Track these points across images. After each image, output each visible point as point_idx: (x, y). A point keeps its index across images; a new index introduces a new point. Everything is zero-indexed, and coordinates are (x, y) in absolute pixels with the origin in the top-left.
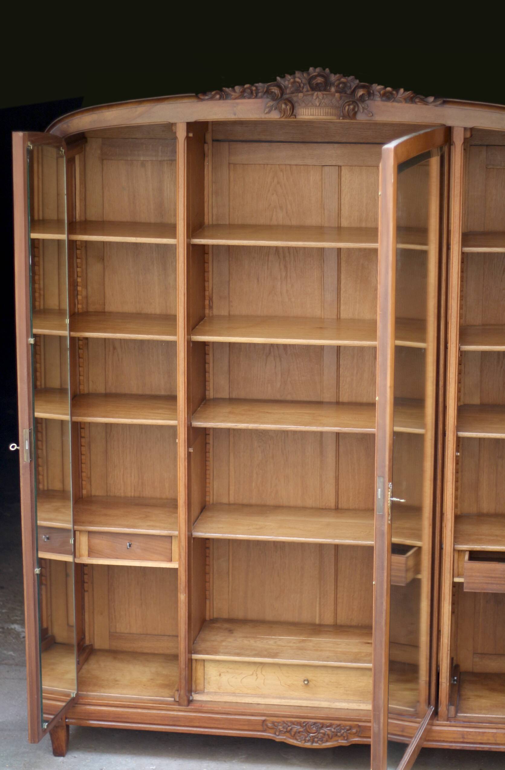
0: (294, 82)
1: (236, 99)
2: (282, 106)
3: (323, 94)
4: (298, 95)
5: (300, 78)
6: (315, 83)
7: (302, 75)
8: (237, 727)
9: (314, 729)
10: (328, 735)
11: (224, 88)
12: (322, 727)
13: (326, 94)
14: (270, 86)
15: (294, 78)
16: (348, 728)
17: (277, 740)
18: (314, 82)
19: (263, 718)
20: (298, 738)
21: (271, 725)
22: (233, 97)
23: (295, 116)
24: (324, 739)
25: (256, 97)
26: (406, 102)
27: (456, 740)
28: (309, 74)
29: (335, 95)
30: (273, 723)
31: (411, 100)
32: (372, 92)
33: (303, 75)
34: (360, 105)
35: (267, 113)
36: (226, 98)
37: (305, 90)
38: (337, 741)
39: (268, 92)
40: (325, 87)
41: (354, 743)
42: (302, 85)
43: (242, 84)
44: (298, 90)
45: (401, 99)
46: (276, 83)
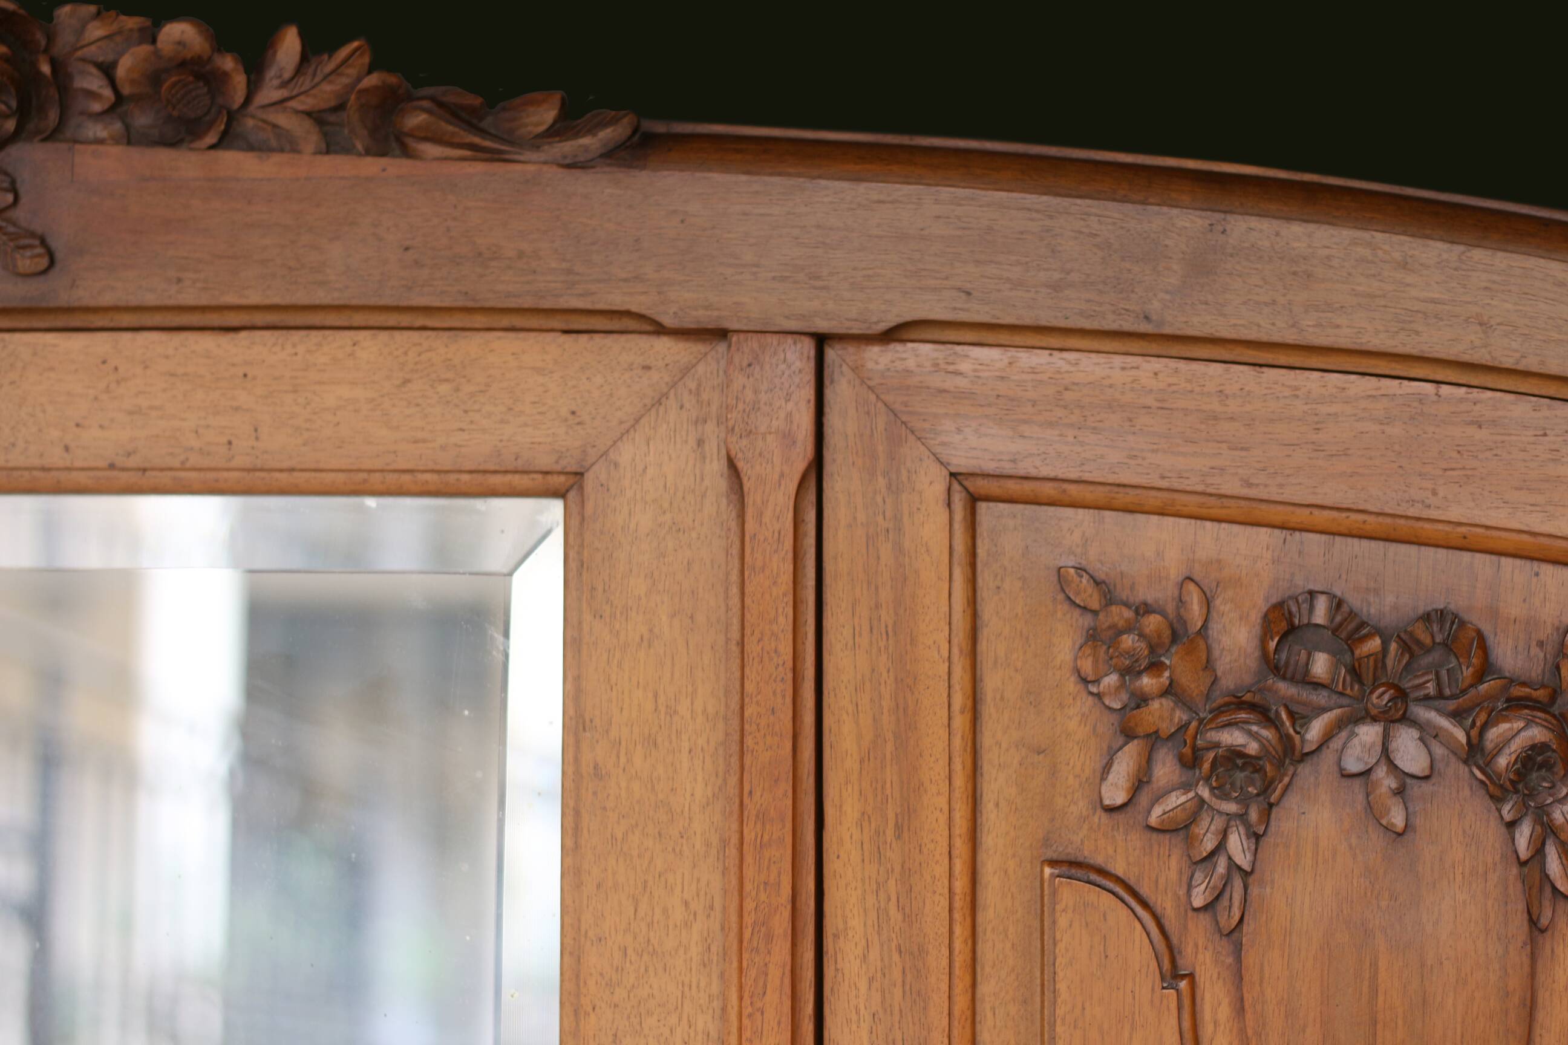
26: (334, 143)
31: (371, 125)
45: (282, 119)
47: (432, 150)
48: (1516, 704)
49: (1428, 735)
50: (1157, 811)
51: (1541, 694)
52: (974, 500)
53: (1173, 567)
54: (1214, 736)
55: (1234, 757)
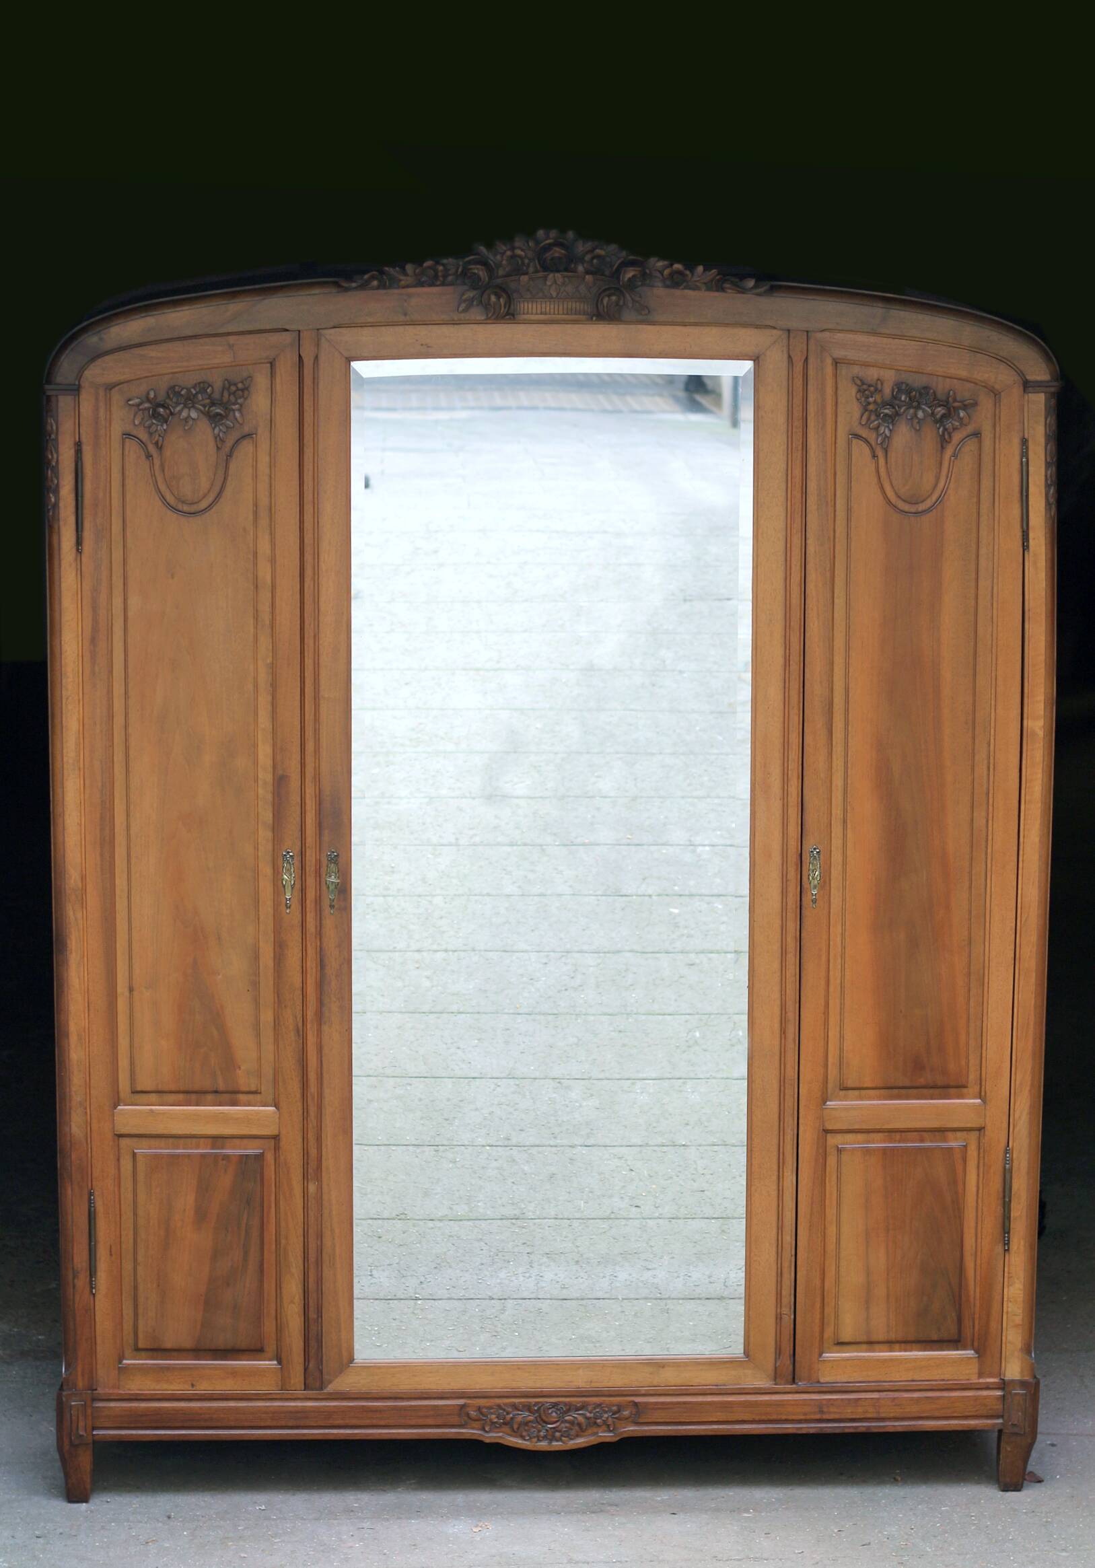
0: (513, 257)
1: (407, 286)
2: (489, 299)
3: (564, 277)
4: (519, 280)
5: (522, 248)
6: (549, 258)
7: (526, 244)
8: (413, 1422)
9: (554, 1414)
10: (579, 1425)
11: (387, 269)
12: (569, 1410)
13: (568, 277)
14: (470, 262)
15: (513, 249)
16: (615, 1408)
17: (487, 1441)
18: (548, 255)
19: (461, 1402)
20: (524, 1434)
21: (475, 1414)
22: (403, 283)
23: (513, 315)
24: (573, 1432)
25: (443, 284)
26: (709, 289)
27: (808, 1417)
28: (537, 242)
29: (584, 279)
30: (479, 1409)
31: (718, 286)
32: (648, 271)
33: (528, 243)
34: (627, 295)
35: (465, 310)
36: (390, 287)
37: (531, 269)
38: (596, 1434)
39: (465, 275)
40: (566, 265)
41: (625, 1435)
42: (526, 261)
43: (419, 261)
44: (518, 271)
45: (698, 284)
46: (479, 257)
47: (730, 291)
48: (940, 406)
49: (924, 411)
50: (871, 425)
51: (945, 403)
52: (836, 363)
53: (876, 377)
54: (882, 411)
55: (886, 415)
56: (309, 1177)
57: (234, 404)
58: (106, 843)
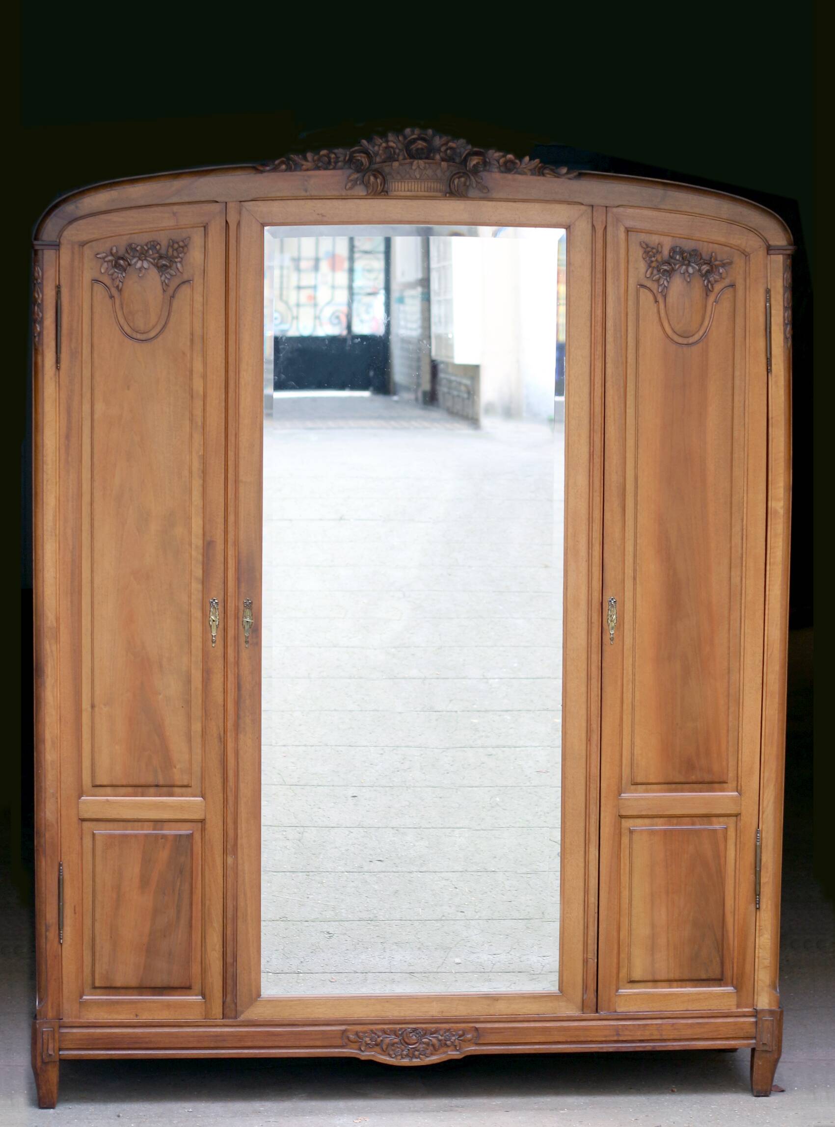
0: (387, 147)
1: (307, 170)
2: (369, 179)
3: (425, 163)
4: (392, 165)
5: (393, 141)
6: (414, 149)
7: (397, 139)
8: (306, 1044)
9: (414, 1037)
10: (433, 1045)
11: (292, 156)
12: (425, 1034)
13: (428, 163)
14: (354, 152)
15: (387, 141)
16: (461, 1032)
17: (363, 1058)
18: (413, 147)
19: (343, 1028)
20: (391, 1053)
21: (354, 1037)
22: (304, 167)
23: (387, 192)
24: (428, 1052)
25: (334, 168)
26: (532, 174)
27: (608, 1039)
28: (405, 138)
29: (440, 164)
30: (357, 1034)
31: (540, 172)
32: (487, 160)
33: (398, 138)
34: (472, 178)
35: (351, 188)
36: (295, 170)
37: (401, 158)
38: (445, 1053)
39: (351, 161)
40: (426, 154)
41: (469, 1054)
42: (397, 151)
43: (316, 149)
44: (391, 158)
45: (525, 170)
46: (361, 148)
47: (548, 176)
48: (705, 264)
49: (693, 268)
50: (654, 278)
51: (709, 262)
52: (628, 231)
53: (657, 242)
54: (663, 267)
55: (665, 270)
56: (228, 852)
57: (177, 258)
58: (75, 590)
